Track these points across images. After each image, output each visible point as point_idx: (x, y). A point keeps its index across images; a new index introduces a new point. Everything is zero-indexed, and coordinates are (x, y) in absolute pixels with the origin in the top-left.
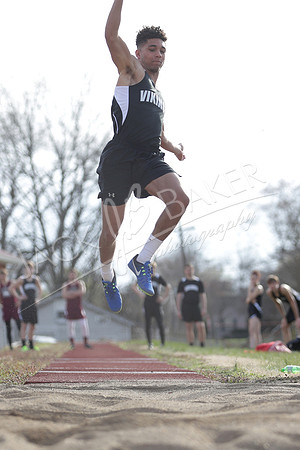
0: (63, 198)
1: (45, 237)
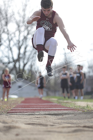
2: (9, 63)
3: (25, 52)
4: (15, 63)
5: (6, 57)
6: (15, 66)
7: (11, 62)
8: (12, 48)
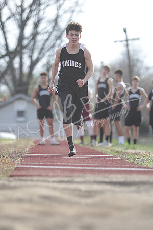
0: (23, 11)
1: (7, 45)
4: (12, 60)
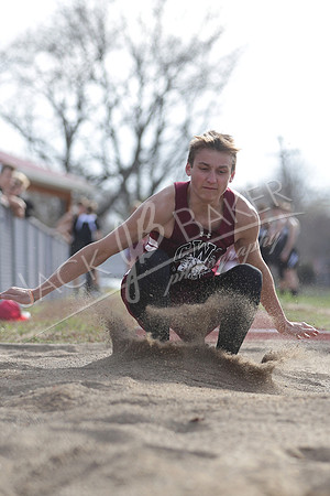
2: (105, 178)
3: (157, 145)
4: (125, 179)
5: (97, 157)
6: (123, 187)
7: (114, 176)
8: (115, 129)
